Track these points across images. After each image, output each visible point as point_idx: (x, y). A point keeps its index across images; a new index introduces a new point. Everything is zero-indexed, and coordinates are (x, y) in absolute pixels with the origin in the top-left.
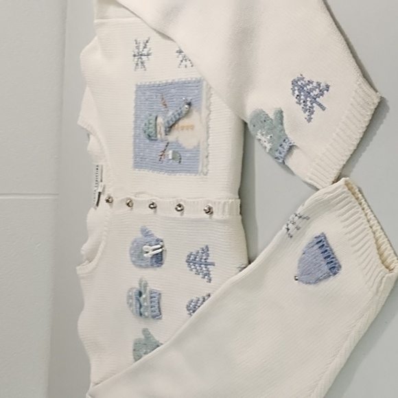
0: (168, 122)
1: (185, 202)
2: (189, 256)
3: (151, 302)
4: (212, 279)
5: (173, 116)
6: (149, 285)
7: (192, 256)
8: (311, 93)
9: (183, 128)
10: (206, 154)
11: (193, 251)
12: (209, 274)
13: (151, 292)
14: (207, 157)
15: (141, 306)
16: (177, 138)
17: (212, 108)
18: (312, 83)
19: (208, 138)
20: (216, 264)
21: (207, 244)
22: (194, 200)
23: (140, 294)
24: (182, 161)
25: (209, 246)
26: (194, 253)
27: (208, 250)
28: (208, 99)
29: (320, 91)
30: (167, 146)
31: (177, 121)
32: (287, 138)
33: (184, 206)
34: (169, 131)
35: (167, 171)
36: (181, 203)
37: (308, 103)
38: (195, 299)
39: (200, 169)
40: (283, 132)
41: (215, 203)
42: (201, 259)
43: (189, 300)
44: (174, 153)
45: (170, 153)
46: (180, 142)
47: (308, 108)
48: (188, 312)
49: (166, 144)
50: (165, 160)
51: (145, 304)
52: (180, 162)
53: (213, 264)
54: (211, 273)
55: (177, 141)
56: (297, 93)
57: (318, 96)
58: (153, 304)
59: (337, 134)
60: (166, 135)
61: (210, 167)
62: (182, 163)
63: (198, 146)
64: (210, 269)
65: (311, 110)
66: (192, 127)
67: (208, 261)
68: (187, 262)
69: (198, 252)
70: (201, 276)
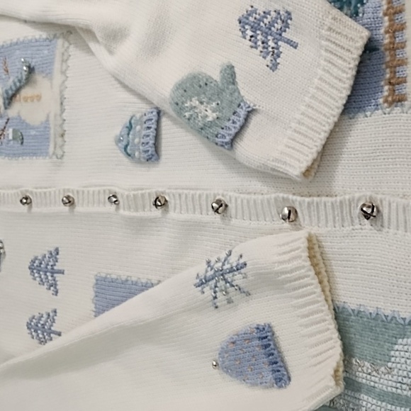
0: (7, 92)
1: (31, 193)
2: (33, 262)
4: (59, 291)
5: (12, 84)
7: (37, 262)
8: (273, 28)
9: (26, 100)
10: (61, 132)
11: (39, 255)
12: (56, 285)
14: (62, 135)
16: (19, 113)
17: (69, 73)
18: (269, 13)
19: (63, 111)
20: (65, 272)
21: (57, 246)
22: (45, 190)
24: (25, 141)
25: (60, 249)
26: (40, 258)
27: (58, 254)
28: (64, 61)
29: (283, 22)
30: (7, 123)
31: (18, 90)
32: (242, 101)
33: (31, 197)
34: (9, 104)
35: (8, 155)
36: (28, 194)
37: (271, 44)
38: (37, 315)
39: (51, 149)
40: (236, 94)
41: (78, 192)
42: (48, 265)
43: (31, 316)
44: (15, 131)
45: (10, 132)
46: (23, 118)
47: (270, 49)
48: (29, 331)
49: (6, 121)
50: (5, 140)
52: (22, 143)
53: (62, 272)
54: (58, 283)
55: (19, 116)
56: (249, 33)
57: (282, 30)
59: (321, 79)
60: (6, 108)
61: (66, 148)
62: (24, 144)
63: (47, 121)
64: (57, 279)
65: (276, 51)
66: (39, 98)
67: (55, 268)
68: (30, 268)
69: (45, 256)
70: (46, 286)
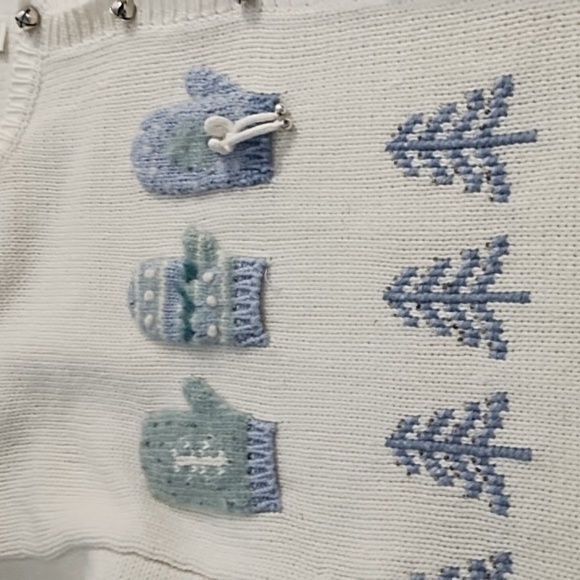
2: (404, 129)
3: (234, 293)
6: (223, 244)
7: (419, 127)
11: (426, 110)
13: (233, 265)
15: (189, 307)
23: (191, 273)
26: (428, 116)
51: (211, 300)
58: (240, 298)
68: (389, 149)
